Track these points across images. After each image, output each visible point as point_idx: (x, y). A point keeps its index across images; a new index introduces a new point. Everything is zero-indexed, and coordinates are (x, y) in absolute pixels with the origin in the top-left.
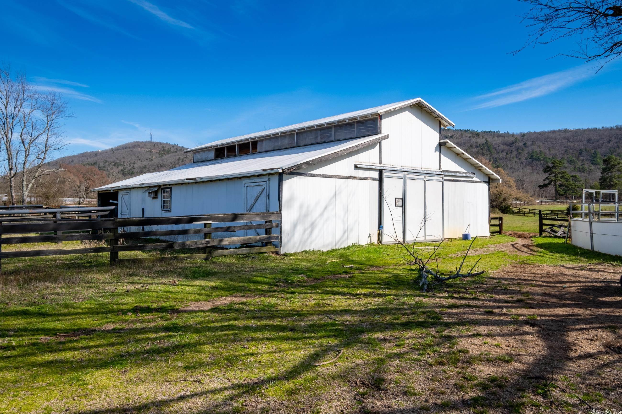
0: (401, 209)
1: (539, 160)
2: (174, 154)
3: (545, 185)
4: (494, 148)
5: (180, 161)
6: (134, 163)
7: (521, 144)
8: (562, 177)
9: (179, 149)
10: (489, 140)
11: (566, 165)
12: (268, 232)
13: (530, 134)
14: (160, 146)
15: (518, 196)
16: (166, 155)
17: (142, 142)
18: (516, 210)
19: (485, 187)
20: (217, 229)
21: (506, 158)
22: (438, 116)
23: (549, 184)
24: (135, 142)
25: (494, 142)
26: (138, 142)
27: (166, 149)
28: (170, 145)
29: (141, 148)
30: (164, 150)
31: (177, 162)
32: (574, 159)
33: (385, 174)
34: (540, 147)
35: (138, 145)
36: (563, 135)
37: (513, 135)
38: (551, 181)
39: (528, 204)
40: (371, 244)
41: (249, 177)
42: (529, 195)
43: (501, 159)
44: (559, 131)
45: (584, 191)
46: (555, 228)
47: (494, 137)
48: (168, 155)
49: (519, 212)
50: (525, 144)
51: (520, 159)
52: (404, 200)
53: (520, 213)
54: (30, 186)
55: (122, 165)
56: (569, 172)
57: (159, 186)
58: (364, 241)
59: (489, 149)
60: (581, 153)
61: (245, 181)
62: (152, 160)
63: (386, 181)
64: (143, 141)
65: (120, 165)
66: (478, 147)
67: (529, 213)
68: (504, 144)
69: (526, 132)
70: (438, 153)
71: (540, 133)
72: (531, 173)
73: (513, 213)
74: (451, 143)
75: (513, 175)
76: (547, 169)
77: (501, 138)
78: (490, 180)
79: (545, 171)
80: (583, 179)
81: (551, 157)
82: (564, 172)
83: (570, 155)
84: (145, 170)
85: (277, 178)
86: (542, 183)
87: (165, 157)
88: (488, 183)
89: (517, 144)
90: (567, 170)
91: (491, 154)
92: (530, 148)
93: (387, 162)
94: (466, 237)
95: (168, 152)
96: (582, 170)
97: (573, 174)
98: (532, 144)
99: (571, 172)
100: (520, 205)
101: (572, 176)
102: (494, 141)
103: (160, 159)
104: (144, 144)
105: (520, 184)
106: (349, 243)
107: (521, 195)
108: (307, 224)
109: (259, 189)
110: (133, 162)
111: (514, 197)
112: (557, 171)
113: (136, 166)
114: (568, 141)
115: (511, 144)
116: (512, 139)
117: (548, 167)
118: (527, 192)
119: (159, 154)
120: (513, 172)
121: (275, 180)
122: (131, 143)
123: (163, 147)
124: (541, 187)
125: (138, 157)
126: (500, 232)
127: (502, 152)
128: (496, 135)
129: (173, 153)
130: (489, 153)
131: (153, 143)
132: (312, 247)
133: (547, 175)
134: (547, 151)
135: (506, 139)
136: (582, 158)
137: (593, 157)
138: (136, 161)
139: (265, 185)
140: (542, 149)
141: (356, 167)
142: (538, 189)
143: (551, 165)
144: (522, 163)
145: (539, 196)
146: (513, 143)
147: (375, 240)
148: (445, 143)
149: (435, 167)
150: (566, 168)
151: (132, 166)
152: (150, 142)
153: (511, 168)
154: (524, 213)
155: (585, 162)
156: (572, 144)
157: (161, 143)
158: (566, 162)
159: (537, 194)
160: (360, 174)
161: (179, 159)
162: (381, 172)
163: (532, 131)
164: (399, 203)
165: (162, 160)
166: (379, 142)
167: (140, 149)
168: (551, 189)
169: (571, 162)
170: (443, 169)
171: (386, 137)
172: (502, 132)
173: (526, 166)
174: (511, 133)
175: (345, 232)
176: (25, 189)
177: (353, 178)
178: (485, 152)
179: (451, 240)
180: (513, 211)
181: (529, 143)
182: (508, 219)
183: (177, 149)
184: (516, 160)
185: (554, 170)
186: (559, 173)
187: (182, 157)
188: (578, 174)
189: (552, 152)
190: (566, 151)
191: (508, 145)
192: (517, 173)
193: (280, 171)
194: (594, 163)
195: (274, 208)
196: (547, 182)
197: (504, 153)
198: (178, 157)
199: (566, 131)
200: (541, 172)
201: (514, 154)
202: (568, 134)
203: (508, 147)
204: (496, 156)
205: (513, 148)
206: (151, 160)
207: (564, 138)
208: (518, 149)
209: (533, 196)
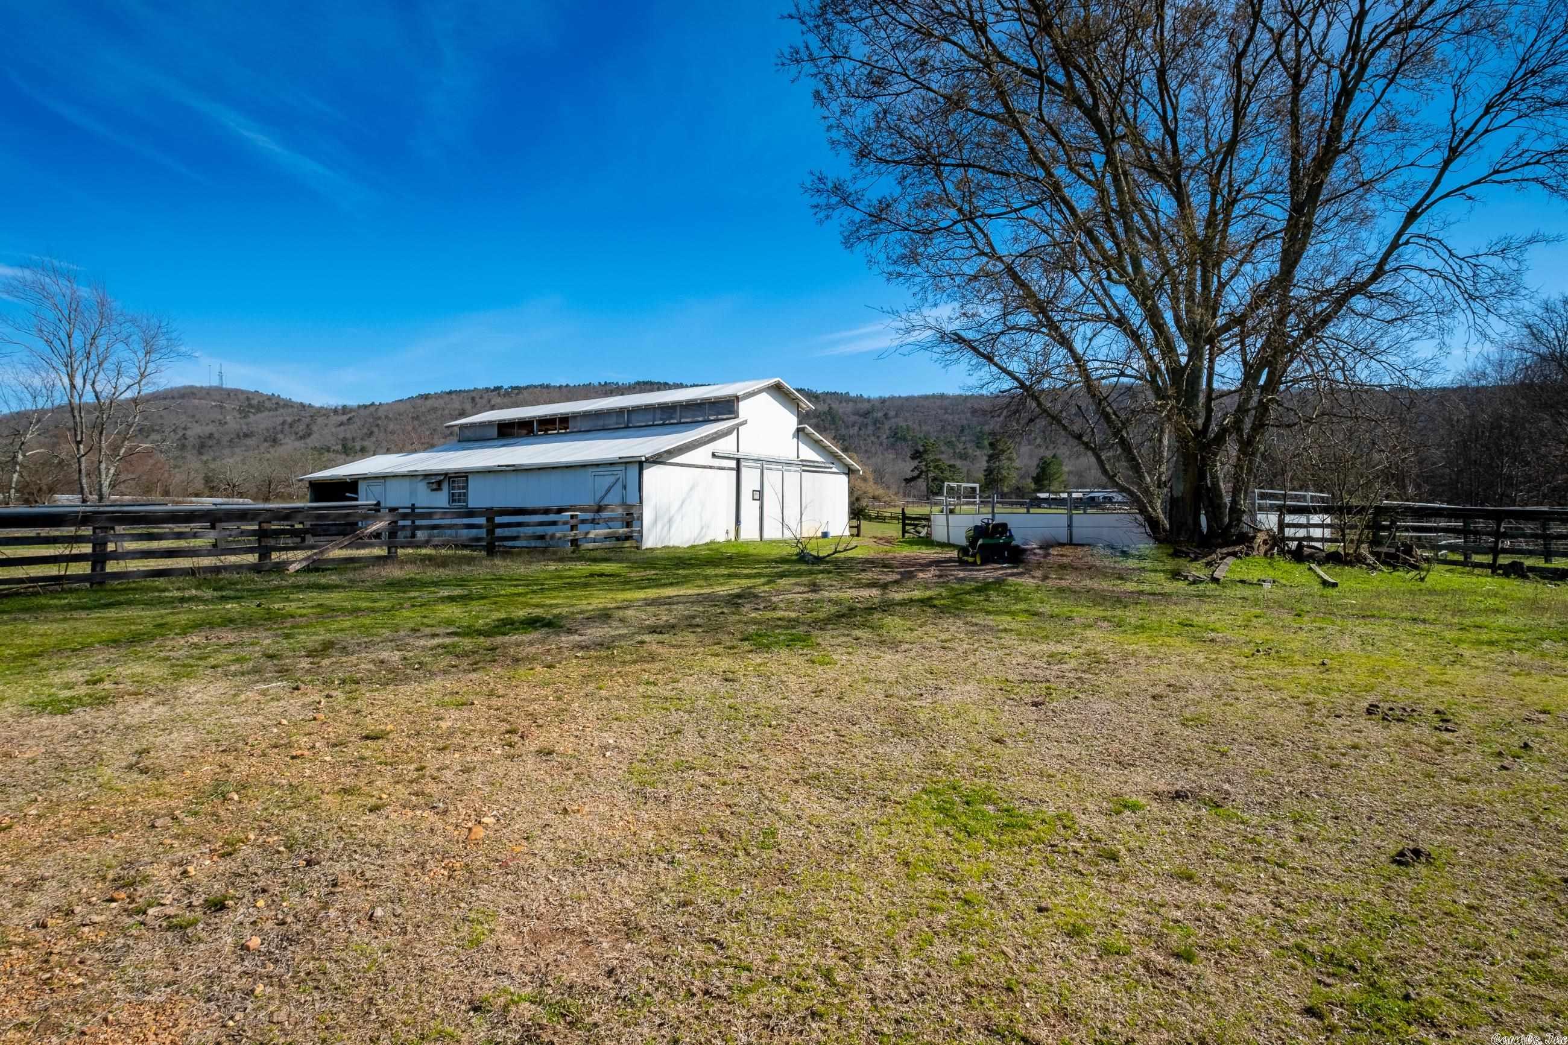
0: (758, 503)
1: (905, 439)
2: (271, 413)
3: (913, 479)
4: (840, 419)
5: (286, 427)
6: (185, 429)
7: (880, 414)
8: (936, 467)
9: (281, 403)
10: (833, 406)
11: (943, 449)
12: (628, 525)
13: (892, 398)
14: (242, 397)
15: (877, 493)
16: (254, 414)
17: (202, 388)
18: (873, 514)
19: (845, 478)
20: (583, 522)
21: (858, 435)
22: (797, 398)
23: (918, 477)
24: (185, 388)
25: (841, 411)
26: (192, 387)
27: (255, 402)
28: (262, 395)
29: (200, 399)
30: (250, 406)
31: (279, 428)
32: (954, 439)
33: (743, 463)
34: (906, 421)
35: (193, 394)
36: (938, 402)
37: (869, 400)
38: (921, 472)
39: (890, 506)
40: (729, 541)
41: (597, 465)
42: (891, 492)
43: (851, 437)
44: (933, 396)
45: (946, 484)
46: (919, 529)
47: (841, 402)
48: (259, 415)
49: (877, 517)
50: (886, 415)
51: (878, 437)
52: (761, 492)
53: (879, 518)
54: (112, 471)
55: (157, 431)
56: (946, 459)
57: (446, 474)
58: (721, 538)
59: (833, 421)
60: (962, 431)
61: (590, 470)
62: (226, 423)
63: (743, 470)
64: (204, 385)
65: (153, 431)
66: (818, 417)
67: (891, 518)
68: (856, 413)
69: (887, 396)
70: (795, 440)
71: (908, 399)
72: (893, 460)
73: (870, 518)
74: (810, 429)
75: (869, 462)
76: (917, 455)
77: (851, 404)
78: (850, 472)
79: (913, 458)
80: (965, 470)
81: (922, 435)
82: (939, 460)
83: (948, 434)
84: (211, 443)
85: (636, 467)
86: (908, 477)
87: (252, 418)
88: (848, 474)
89: (875, 415)
90: (943, 457)
91: (837, 430)
92: (893, 420)
93: (746, 450)
94: (825, 535)
95: (260, 408)
96: (964, 457)
97: (952, 462)
98: (897, 416)
99: (949, 459)
100: (879, 506)
101: (950, 466)
102: (841, 409)
103: (242, 421)
104: (207, 393)
105: (879, 476)
106: (707, 540)
107: (880, 491)
108: (666, 519)
109: (612, 479)
110: (183, 425)
111: (870, 495)
112: (931, 457)
113: (189, 433)
114: (946, 413)
115: (866, 414)
116: (867, 406)
117: (917, 452)
118: (888, 488)
119: (240, 411)
120: (868, 458)
121: (634, 471)
122: (178, 389)
123: (248, 399)
124: (908, 481)
125: (193, 416)
126: (858, 535)
127: (853, 426)
128: (844, 398)
129: (270, 411)
130: (833, 427)
131: (226, 390)
132: (671, 544)
133: (916, 463)
134: (917, 428)
135: (859, 405)
136: (963, 439)
137: (978, 438)
138: (189, 425)
139: (621, 474)
140: (910, 424)
141: (714, 455)
142: (904, 484)
143: (921, 449)
144: (881, 444)
145: (905, 495)
146: (869, 413)
147: (732, 536)
148: (803, 429)
149: (792, 456)
150: (942, 453)
151: (181, 434)
152: (219, 389)
153: (866, 451)
154: (885, 518)
155: (968, 446)
156: (950, 418)
157: (243, 392)
158: (942, 443)
159: (901, 491)
160: (717, 462)
161: (284, 423)
162: (738, 461)
163: (896, 395)
164: (757, 496)
165: (247, 424)
166: (737, 427)
167: (196, 401)
168: (921, 484)
169: (949, 444)
170: (801, 458)
171: (745, 423)
172: (853, 394)
173: (887, 449)
174: (865, 396)
175: (702, 528)
176: (104, 477)
177: (711, 467)
178: (827, 425)
179: (810, 538)
180: (869, 516)
181: (892, 413)
182: (864, 524)
183: (277, 403)
184: (872, 438)
185: (925, 456)
186: (932, 461)
187: (289, 420)
188: (958, 463)
189: (924, 428)
190: (943, 427)
191: (861, 416)
192: (873, 460)
193: (643, 459)
194: (979, 446)
195: (632, 500)
196: (916, 473)
197: (856, 428)
198: (281, 419)
199: (942, 397)
200: (908, 459)
201: (871, 428)
202: (946, 403)
203: (861, 419)
204: (843, 431)
205: (869, 421)
206: (222, 423)
207: (940, 408)
208: (876, 421)
209: (896, 494)
